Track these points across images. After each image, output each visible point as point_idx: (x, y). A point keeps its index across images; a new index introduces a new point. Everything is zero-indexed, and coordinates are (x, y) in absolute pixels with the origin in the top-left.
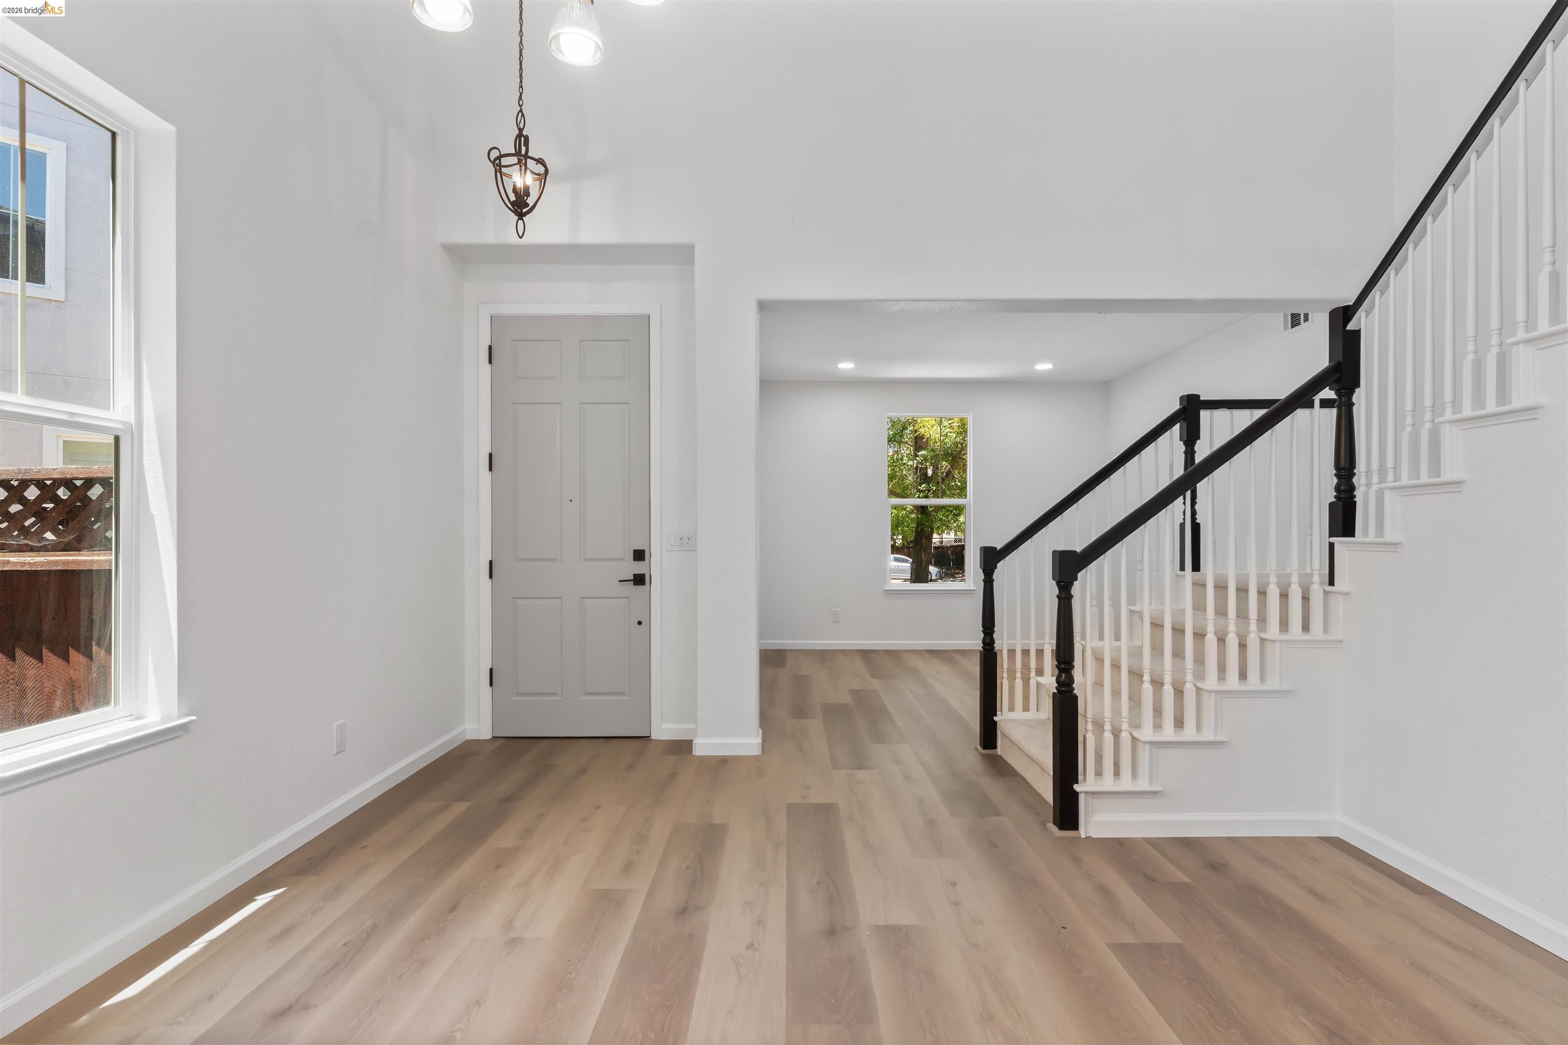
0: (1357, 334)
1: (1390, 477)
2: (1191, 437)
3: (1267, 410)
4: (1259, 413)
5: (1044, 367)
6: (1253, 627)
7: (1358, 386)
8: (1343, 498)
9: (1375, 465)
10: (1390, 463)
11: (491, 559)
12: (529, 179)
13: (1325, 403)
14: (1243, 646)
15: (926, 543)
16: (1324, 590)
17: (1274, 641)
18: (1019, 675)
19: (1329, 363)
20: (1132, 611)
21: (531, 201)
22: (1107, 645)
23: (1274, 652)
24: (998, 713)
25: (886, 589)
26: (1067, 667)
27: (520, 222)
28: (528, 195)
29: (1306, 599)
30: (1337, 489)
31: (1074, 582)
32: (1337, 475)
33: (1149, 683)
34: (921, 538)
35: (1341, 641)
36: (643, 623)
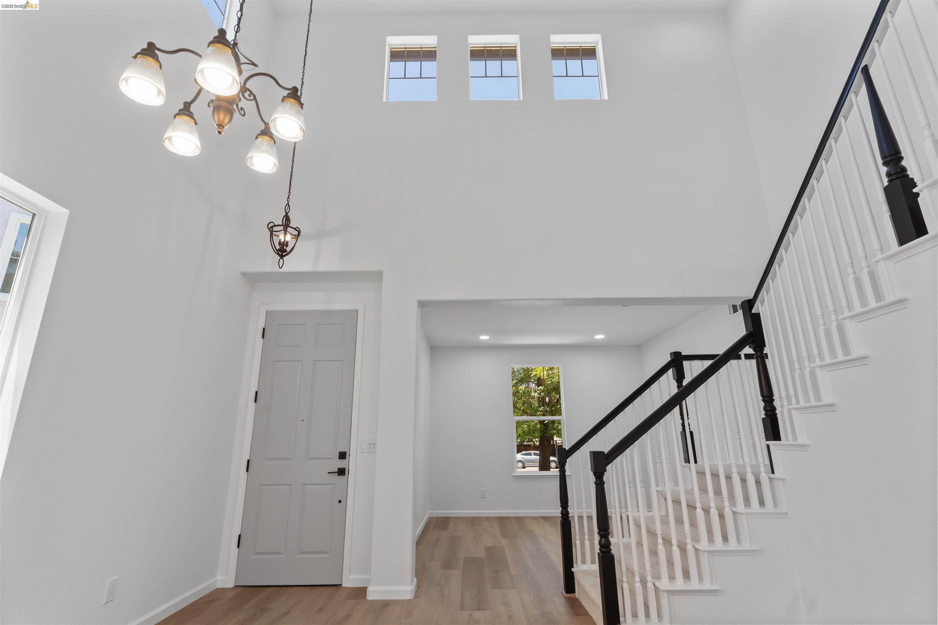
0: (758, 315)
1: (794, 401)
2: (680, 376)
3: (713, 361)
4: (707, 363)
5: (600, 337)
6: (726, 503)
7: (765, 346)
8: (770, 415)
9: (784, 394)
10: (792, 393)
11: (249, 459)
12: (288, 238)
13: (748, 357)
14: (722, 516)
15: (547, 444)
16: (769, 477)
17: (742, 514)
18: (586, 537)
19: (746, 332)
20: (657, 491)
21: (288, 249)
22: (642, 515)
23: (743, 521)
24: (575, 565)
25: (514, 475)
26: (605, 533)
27: (281, 260)
28: (287, 246)
29: (758, 482)
30: (765, 409)
31: (605, 473)
32: (763, 400)
33: (662, 545)
34: (544, 441)
35: (786, 514)
36: (342, 501)
